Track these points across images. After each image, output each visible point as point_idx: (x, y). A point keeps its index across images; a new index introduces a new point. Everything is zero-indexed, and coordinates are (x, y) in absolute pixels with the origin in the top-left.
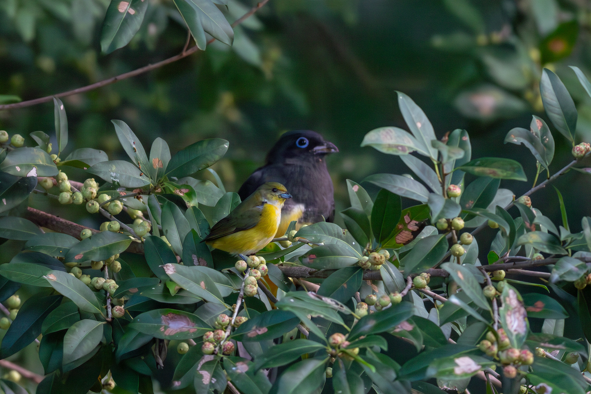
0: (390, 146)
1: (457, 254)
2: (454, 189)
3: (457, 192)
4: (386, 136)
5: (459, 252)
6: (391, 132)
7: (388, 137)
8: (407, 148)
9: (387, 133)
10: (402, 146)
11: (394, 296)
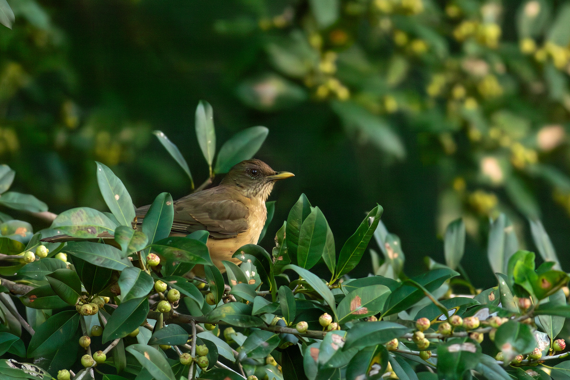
0: (80, 229)
1: (163, 311)
2: (152, 258)
3: (155, 261)
4: (76, 217)
5: (165, 309)
6: (82, 213)
7: (79, 218)
8: (97, 229)
9: (78, 214)
10: (92, 228)
11: (98, 355)
